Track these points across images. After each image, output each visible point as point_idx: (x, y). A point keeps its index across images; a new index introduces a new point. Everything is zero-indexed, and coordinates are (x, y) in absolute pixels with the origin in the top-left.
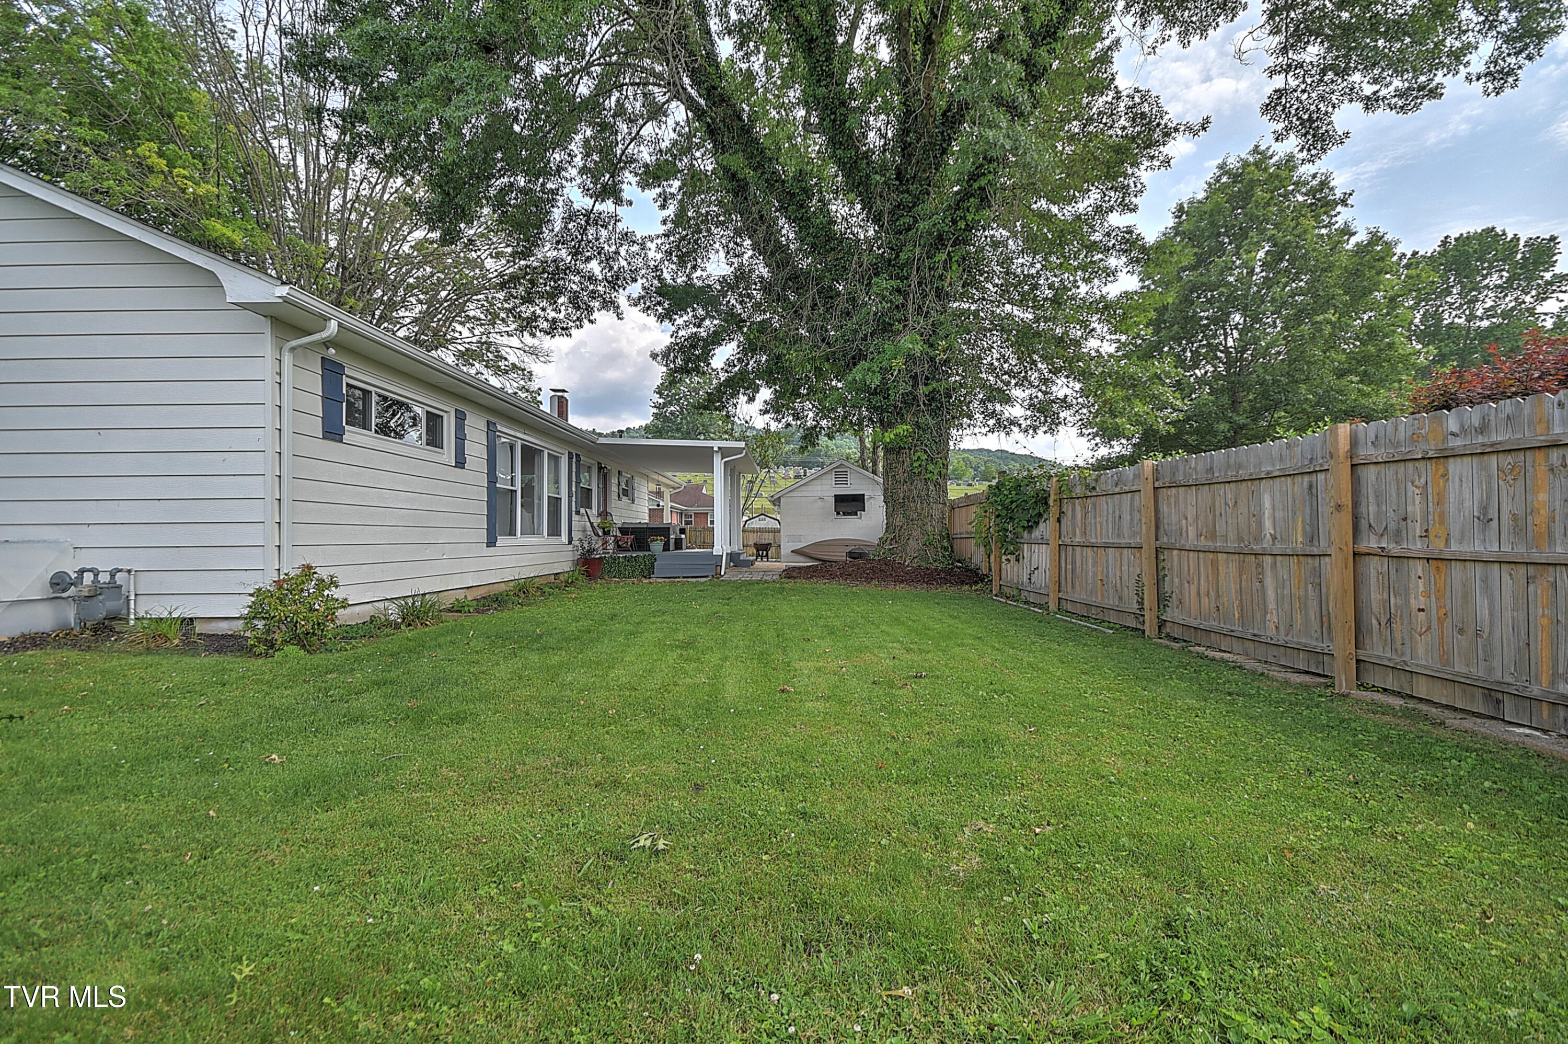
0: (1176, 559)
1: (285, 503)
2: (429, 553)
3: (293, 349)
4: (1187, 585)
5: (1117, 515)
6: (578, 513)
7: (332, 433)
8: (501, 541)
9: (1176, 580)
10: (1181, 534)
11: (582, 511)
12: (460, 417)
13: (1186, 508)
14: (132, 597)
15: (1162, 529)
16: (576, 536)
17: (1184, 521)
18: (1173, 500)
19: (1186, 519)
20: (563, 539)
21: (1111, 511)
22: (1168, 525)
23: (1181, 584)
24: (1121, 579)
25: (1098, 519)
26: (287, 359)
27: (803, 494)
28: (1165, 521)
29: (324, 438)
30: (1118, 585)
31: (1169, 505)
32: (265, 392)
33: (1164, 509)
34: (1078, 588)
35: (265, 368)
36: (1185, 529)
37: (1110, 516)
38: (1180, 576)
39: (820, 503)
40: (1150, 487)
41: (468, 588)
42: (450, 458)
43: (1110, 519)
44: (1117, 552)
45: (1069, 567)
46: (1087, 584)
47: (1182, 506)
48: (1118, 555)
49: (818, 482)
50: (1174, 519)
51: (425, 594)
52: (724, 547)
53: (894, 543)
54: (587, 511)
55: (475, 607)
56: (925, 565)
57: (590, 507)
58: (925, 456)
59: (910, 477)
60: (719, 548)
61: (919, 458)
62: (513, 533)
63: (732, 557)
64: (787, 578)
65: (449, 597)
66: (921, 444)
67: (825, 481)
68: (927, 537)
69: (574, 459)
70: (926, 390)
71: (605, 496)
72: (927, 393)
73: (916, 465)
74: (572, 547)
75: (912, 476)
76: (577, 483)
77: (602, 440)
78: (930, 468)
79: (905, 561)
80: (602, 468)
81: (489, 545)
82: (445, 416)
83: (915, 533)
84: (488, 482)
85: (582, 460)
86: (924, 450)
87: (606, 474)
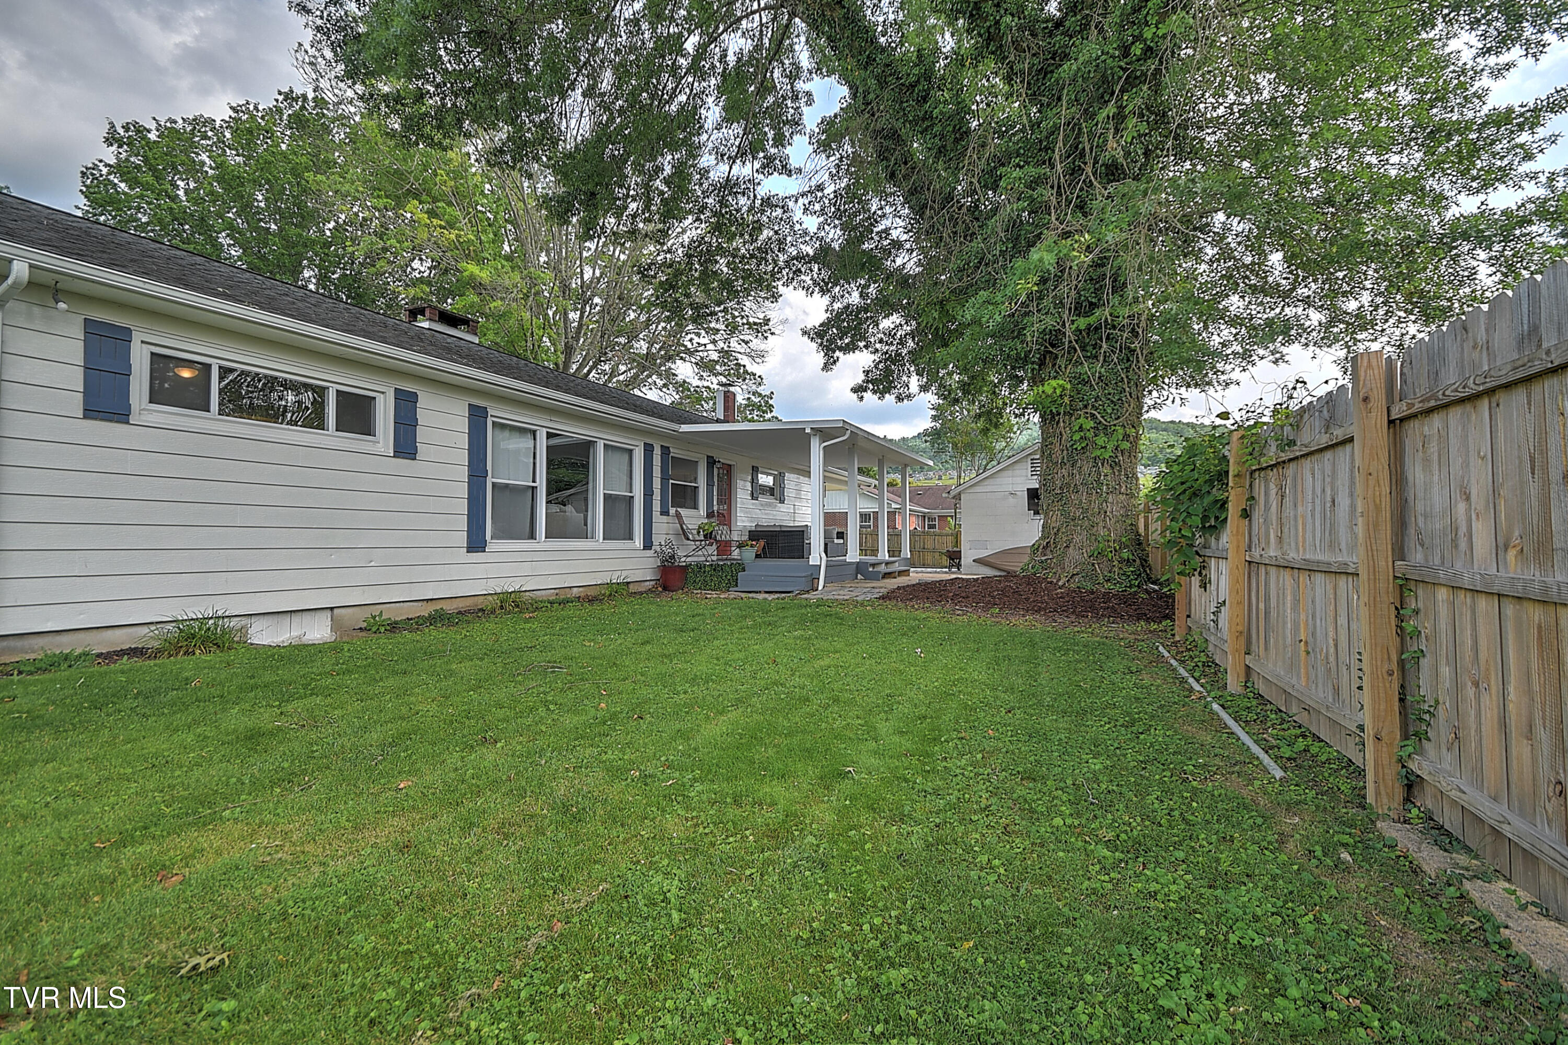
0: (1443, 611)
2: (335, 559)
4: (1471, 691)
5: (1329, 499)
6: (665, 512)
7: (107, 413)
8: (494, 545)
9: (1446, 671)
10: (1455, 543)
11: (672, 511)
12: (406, 399)
13: (1466, 465)
15: (1412, 531)
16: (656, 540)
17: (1461, 507)
18: (1433, 448)
19: (1468, 499)
20: (637, 543)
21: (1318, 491)
22: (1425, 516)
23: (1457, 686)
24: (1336, 646)
25: (1300, 509)
27: (989, 489)
28: (1420, 507)
29: (87, 417)
30: (1332, 659)
31: (1427, 461)
33: (1416, 474)
34: (1272, 651)
36: (1463, 529)
37: (1318, 501)
38: (1454, 661)
39: (1011, 500)
40: (1378, 419)
41: (427, 600)
42: (386, 445)
43: (1318, 509)
44: (1329, 580)
45: (1262, 606)
46: (1285, 647)
47: (1457, 463)
48: (1329, 587)
49: (1009, 473)
50: (1438, 499)
51: (332, 609)
52: (823, 555)
53: (1048, 552)
54: (683, 512)
55: (394, 627)
56: (1089, 586)
57: (695, 507)
58: (1092, 424)
59: (1070, 456)
60: (817, 556)
61: (1081, 427)
62: (532, 536)
63: (859, 568)
64: (883, 598)
65: (366, 613)
66: (1086, 407)
67: (1017, 472)
68: (1096, 544)
69: (657, 451)
70: (1082, 323)
71: (727, 496)
72: (1082, 327)
73: (1077, 437)
74: (650, 553)
75: (1073, 455)
76: (664, 479)
77: (685, 428)
78: (1101, 440)
79: (1059, 580)
80: (715, 462)
81: (471, 549)
82: (380, 399)
83: (1077, 539)
84: (469, 476)
85: (674, 452)
86: (1093, 415)
87: (728, 469)
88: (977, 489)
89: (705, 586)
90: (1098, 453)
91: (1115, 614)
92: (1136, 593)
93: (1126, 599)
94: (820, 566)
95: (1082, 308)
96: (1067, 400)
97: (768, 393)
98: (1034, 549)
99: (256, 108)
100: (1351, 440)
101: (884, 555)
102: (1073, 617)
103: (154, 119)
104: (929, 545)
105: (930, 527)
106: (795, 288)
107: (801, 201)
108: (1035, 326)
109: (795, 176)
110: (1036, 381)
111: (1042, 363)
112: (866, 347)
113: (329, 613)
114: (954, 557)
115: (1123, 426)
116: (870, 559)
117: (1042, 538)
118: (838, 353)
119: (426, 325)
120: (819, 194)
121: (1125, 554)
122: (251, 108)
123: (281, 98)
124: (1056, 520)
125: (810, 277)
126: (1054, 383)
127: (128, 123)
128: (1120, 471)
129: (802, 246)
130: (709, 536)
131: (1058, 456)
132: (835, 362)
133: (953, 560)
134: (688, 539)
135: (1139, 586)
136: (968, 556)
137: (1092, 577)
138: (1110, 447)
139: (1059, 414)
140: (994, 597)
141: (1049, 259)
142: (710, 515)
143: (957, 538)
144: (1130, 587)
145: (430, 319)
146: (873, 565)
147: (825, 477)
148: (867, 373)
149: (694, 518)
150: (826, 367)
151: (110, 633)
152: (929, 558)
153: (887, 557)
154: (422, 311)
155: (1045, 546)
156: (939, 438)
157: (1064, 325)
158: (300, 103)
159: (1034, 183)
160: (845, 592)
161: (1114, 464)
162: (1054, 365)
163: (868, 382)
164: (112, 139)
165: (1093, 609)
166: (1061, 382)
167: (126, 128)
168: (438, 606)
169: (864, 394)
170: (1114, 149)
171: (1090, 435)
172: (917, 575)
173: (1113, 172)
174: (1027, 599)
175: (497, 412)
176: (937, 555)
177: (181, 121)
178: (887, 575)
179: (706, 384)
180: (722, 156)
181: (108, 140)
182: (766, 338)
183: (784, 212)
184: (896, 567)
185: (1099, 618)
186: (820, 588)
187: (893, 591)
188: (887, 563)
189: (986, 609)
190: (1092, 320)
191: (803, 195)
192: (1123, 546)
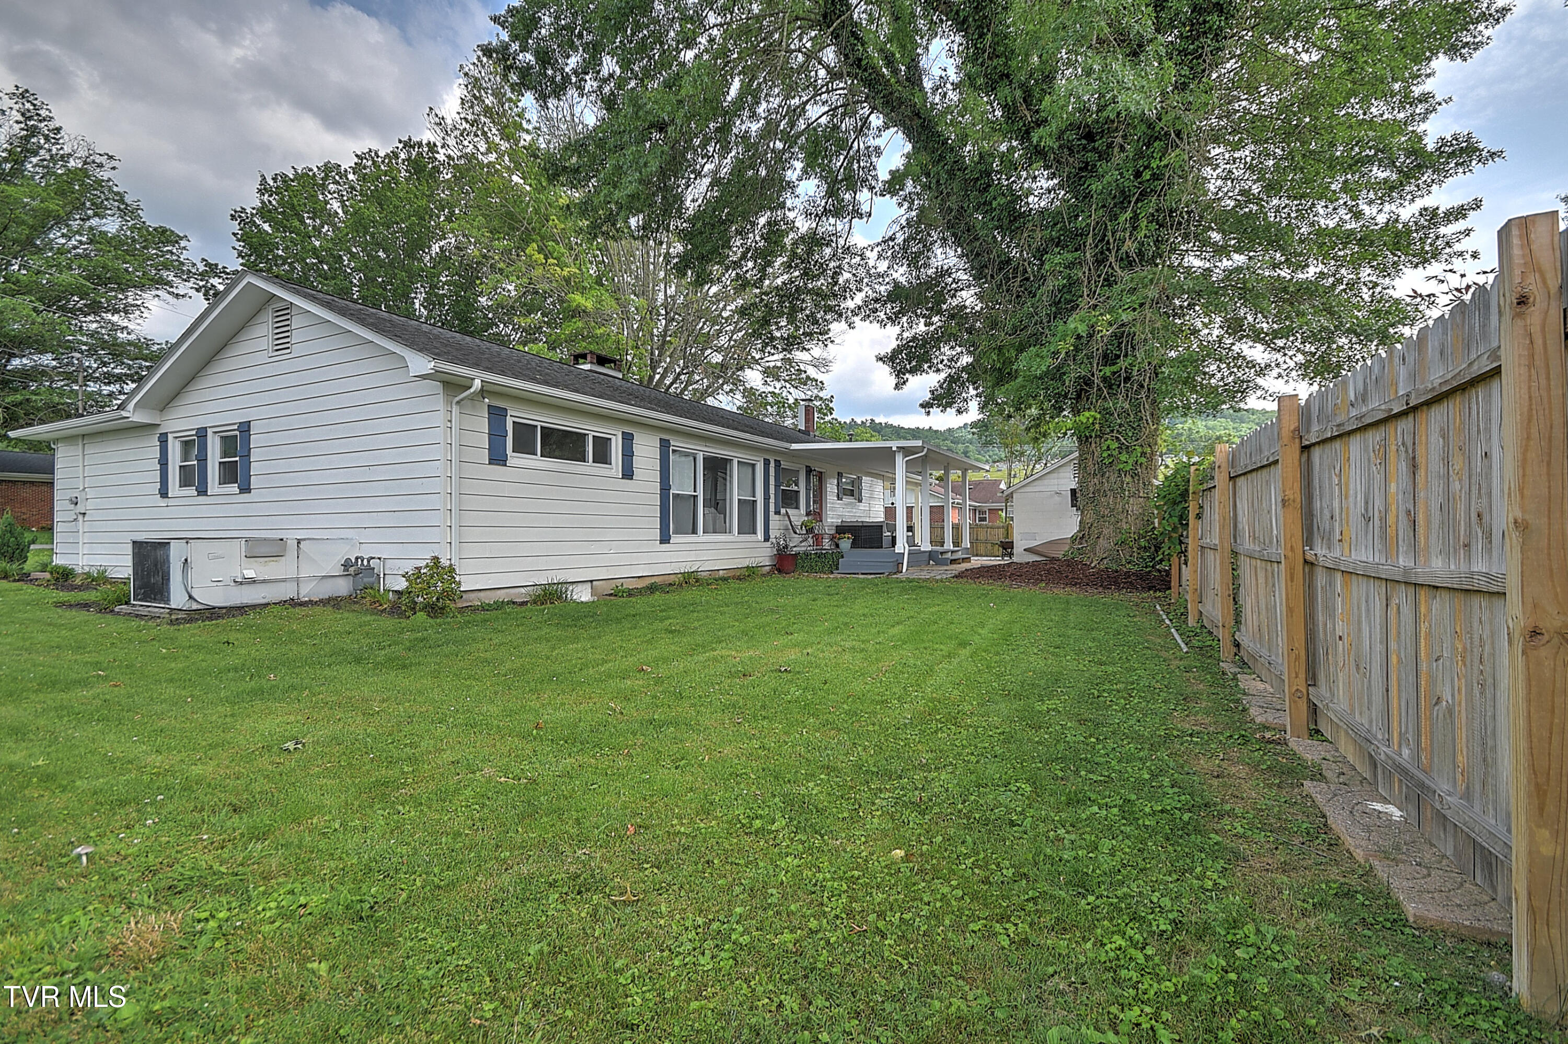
0: (1242, 565)
1: (453, 511)
2: (594, 548)
3: (458, 402)
6: (777, 512)
7: (497, 458)
8: (675, 539)
11: (783, 511)
12: (628, 439)
14: (382, 576)
15: (1238, 529)
16: (773, 534)
18: (1240, 491)
20: (759, 537)
22: (1240, 522)
26: (455, 409)
27: (1038, 489)
28: (1239, 518)
29: (490, 464)
32: (438, 435)
33: (1238, 503)
35: (439, 419)
39: (1057, 498)
40: (1224, 477)
41: (639, 577)
42: (617, 471)
49: (1054, 475)
51: (591, 581)
52: (906, 546)
53: (1084, 541)
54: (790, 511)
55: (630, 593)
56: (1115, 567)
57: (797, 507)
58: (1117, 445)
59: (1100, 469)
60: (901, 546)
61: (1108, 447)
62: (694, 531)
63: (931, 555)
64: (956, 577)
65: (613, 584)
66: (1112, 431)
67: (1062, 475)
68: (1120, 535)
69: (772, 464)
70: (1108, 371)
71: (819, 497)
72: (1108, 374)
73: (1105, 455)
74: (768, 544)
75: (1102, 468)
76: (777, 486)
77: (795, 446)
78: (1123, 458)
79: (1092, 562)
80: (811, 471)
81: (662, 541)
82: (613, 438)
83: (1105, 531)
84: (661, 489)
85: (784, 464)
86: (1117, 438)
87: (821, 476)
88: (1028, 489)
89: (811, 570)
90: (1121, 466)
91: (1132, 586)
92: (1150, 572)
93: (1141, 576)
94: (903, 554)
95: (1108, 359)
96: (1097, 426)
97: (828, 397)
98: (1073, 539)
99: (376, 153)
100: (1215, 487)
101: (948, 545)
102: (1101, 589)
103: (293, 167)
104: (982, 537)
105: (981, 519)
106: (871, 322)
107: (876, 250)
108: (1074, 372)
109: (865, 219)
110: (1076, 412)
111: (1079, 397)
112: (930, 367)
113: (589, 584)
114: (1007, 547)
115: (1142, 446)
116: (938, 548)
117: (1079, 531)
118: (907, 375)
119: (587, 367)
120: (891, 244)
121: (1143, 543)
122: (373, 154)
123: (401, 146)
124: (1090, 517)
125: (883, 313)
126: (1087, 414)
127: (276, 175)
128: (1139, 480)
129: (876, 286)
130: (810, 531)
131: (1091, 468)
132: (904, 382)
133: (1005, 549)
134: (795, 533)
135: (1153, 567)
136: (1019, 547)
137: (1117, 560)
138: (1131, 461)
139: (1091, 437)
140: (1041, 576)
141: (1082, 329)
142: (808, 514)
143: (1007, 530)
144: (1146, 567)
145: (591, 363)
146: (942, 553)
147: (907, 481)
148: (932, 392)
149: (798, 516)
150: (897, 387)
151: (499, 592)
152: (982, 549)
153: (952, 548)
154: (584, 356)
155: (1080, 537)
156: (987, 430)
157: (1093, 375)
158: (416, 149)
159: (1070, 266)
160: (925, 573)
161: (1135, 475)
162: (1088, 399)
163: (934, 400)
164: (264, 189)
165: (1116, 583)
166: (1093, 413)
167: (275, 179)
168: (653, 580)
169: (931, 410)
170: (1130, 246)
171: (1115, 453)
172: (977, 562)
173: (1128, 262)
174: (1067, 577)
175: (676, 443)
176: (989, 546)
177: (315, 170)
178: (953, 561)
179: (771, 389)
180: (811, 214)
181: (260, 190)
182: (826, 346)
183: (862, 259)
184: (959, 555)
185: (1119, 589)
186: (904, 570)
187: (963, 572)
188: (952, 552)
189: (1035, 584)
190: (1114, 368)
191: (878, 244)
192: (1141, 536)
